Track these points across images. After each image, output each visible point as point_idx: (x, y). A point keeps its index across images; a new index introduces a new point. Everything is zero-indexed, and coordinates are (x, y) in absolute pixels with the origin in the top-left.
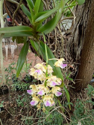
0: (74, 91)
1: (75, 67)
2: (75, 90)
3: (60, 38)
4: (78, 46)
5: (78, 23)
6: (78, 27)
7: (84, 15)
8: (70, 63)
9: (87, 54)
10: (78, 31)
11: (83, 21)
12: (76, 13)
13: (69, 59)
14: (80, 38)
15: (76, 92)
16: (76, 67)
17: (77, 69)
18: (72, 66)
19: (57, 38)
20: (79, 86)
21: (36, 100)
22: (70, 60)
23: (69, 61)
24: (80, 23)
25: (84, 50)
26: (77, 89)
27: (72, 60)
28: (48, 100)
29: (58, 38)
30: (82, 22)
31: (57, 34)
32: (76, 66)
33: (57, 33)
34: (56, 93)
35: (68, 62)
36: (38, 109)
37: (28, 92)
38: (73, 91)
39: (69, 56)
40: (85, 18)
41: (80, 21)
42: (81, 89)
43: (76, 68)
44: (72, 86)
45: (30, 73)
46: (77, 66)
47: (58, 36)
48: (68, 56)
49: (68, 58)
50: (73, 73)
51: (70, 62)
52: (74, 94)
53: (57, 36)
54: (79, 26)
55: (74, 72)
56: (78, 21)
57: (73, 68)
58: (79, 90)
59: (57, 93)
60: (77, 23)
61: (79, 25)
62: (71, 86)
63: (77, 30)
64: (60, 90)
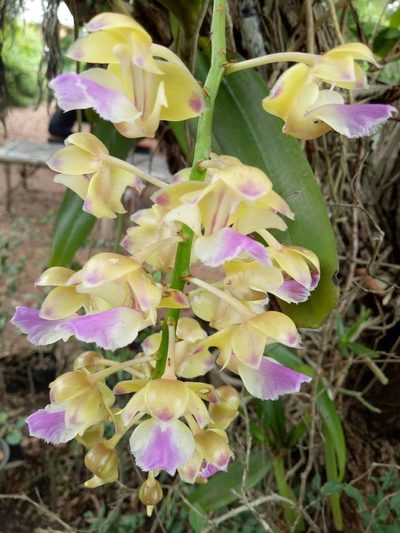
0: (370, 428)
1: (395, 296)
2: (376, 425)
13: (367, 246)
18: (380, 285)
21: (79, 401)
22: (371, 251)
23: (365, 252)
26: (391, 421)
27: (382, 251)
28: (166, 416)
35: (359, 256)
36: (95, 482)
37: (19, 318)
38: (364, 426)
39: (372, 227)
44: (364, 397)
45: (57, 162)
48: (365, 224)
49: (360, 239)
50: (381, 325)
52: (364, 445)
55: (389, 321)
57: (381, 298)
62: (358, 395)
64: (292, 340)
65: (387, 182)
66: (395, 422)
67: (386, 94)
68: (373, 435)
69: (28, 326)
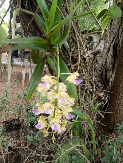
0: (104, 130)
1: (105, 97)
2: (106, 129)
3: (85, 57)
4: (112, 71)
5: (112, 42)
6: (112, 46)
7: (120, 32)
8: (98, 91)
9: (121, 79)
10: (112, 51)
11: (119, 39)
12: (110, 29)
13: (98, 86)
14: (115, 60)
15: (107, 132)
16: (107, 96)
17: (108, 99)
18: (102, 94)
19: (81, 57)
20: (112, 123)
22: (99, 87)
23: (97, 87)
24: (114, 41)
25: (118, 74)
26: (109, 128)
29: (83, 57)
30: (117, 41)
31: (80, 51)
32: (106, 95)
35: (95, 88)
37: (33, 111)
38: (103, 130)
39: (98, 81)
40: (121, 35)
41: (115, 39)
42: (114, 127)
43: (106, 98)
44: (101, 122)
46: (109, 95)
47: (83, 55)
48: (96, 81)
49: (95, 84)
50: (103, 104)
51: (99, 89)
53: (81, 54)
54: (114, 46)
55: (104, 103)
56: (112, 39)
57: (102, 98)
58: (111, 129)
60: (111, 41)
61: (113, 44)
62: (99, 122)
63: (111, 50)
64: (72, 111)
65: (104, 67)
66: (110, 128)
67: (97, 52)
68: (105, 132)
69: (35, 112)
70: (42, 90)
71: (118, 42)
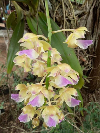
0: (86, 92)
1: (89, 61)
2: (88, 91)
3: (71, 18)
4: (91, 35)
5: (92, 5)
6: (91, 10)
8: (82, 56)
10: (92, 15)
14: (94, 25)
15: (89, 93)
16: (91, 61)
17: (92, 63)
18: (85, 59)
19: (67, 19)
20: (94, 86)
23: (81, 52)
24: (94, 4)
26: (91, 89)
28: (52, 115)
29: (68, 19)
30: (97, 3)
31: (65, 12)
32: (90, 59)
33: (67, 11)
34: (69, 100)
35: (80, 54)
36: (35, 127)
37: (13, 97)
38: (85, 92)
41: (95, 2)
42: (95, 89)
43: (90, 63)
45: (15, 61)
46: (92, 59)
47: (68, 16)
50: (86, 69)
51: (82, 54)
52: (85, 96)
53: (67, 15)
54: (94, 9)
55: (88, 68)
56: (92, 2)
57: (86, 63)
58: (93, 90)
59: (70, 102)
60: (90, 5)
61: (93, 7)
63: (90, 14)
67: (82, 14)
68: (87, 93)
70: (24, 63)
71: (98, 5)
